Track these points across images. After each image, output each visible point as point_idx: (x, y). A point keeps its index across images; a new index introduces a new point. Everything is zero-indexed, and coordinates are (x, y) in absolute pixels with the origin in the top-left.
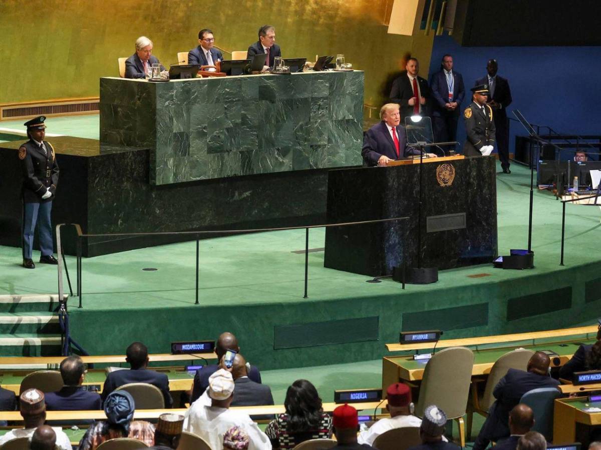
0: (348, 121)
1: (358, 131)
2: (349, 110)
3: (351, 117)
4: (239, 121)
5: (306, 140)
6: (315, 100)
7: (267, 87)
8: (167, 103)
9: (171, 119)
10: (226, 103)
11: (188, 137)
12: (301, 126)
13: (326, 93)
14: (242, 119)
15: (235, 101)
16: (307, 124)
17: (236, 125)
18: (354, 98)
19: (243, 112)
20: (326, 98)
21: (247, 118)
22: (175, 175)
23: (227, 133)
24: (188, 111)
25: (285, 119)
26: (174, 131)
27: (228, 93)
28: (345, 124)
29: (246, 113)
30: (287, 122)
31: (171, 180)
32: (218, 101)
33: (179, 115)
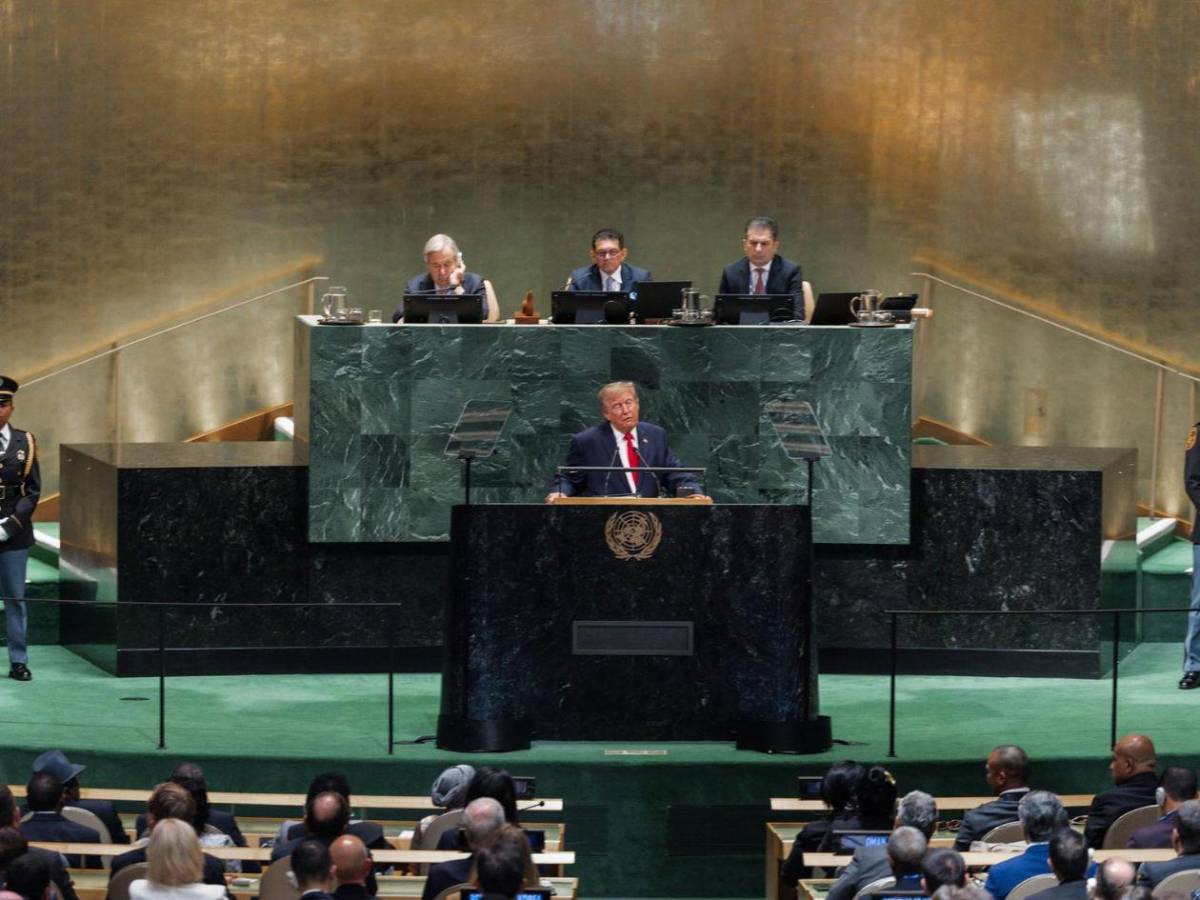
0: (866, 441)
1: (897, 465)
2: (868, 416)
3: (874, 431)
4: (554, 421)
5: (745, 475)
6: (772, 389)
7: (633, 352)
8: (342, 371)
9: (354, 405)
10: (516, 380)
11: (404, 447)
12: (734, 445)
13: (803, 374)
14: (564, 418)
15: (541, 378)
16: (748, 440)
17: (545, 430)
18: (881, 388)
19: (564, 403)
20: (805, 385)
21: (578, 416)
22: (366, 525)
23: (517, 446)
24: (405, 391)
25: (687, 424)
26: (364, 432)
27: (522, 359)
28: (859, 447)
29: (573, 405)
30: (691, 433)
31: (354, 534)
32: (491, 374)
33: (377, 398)
